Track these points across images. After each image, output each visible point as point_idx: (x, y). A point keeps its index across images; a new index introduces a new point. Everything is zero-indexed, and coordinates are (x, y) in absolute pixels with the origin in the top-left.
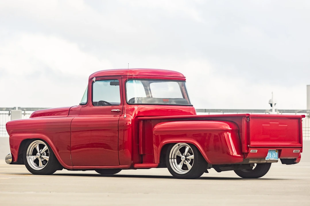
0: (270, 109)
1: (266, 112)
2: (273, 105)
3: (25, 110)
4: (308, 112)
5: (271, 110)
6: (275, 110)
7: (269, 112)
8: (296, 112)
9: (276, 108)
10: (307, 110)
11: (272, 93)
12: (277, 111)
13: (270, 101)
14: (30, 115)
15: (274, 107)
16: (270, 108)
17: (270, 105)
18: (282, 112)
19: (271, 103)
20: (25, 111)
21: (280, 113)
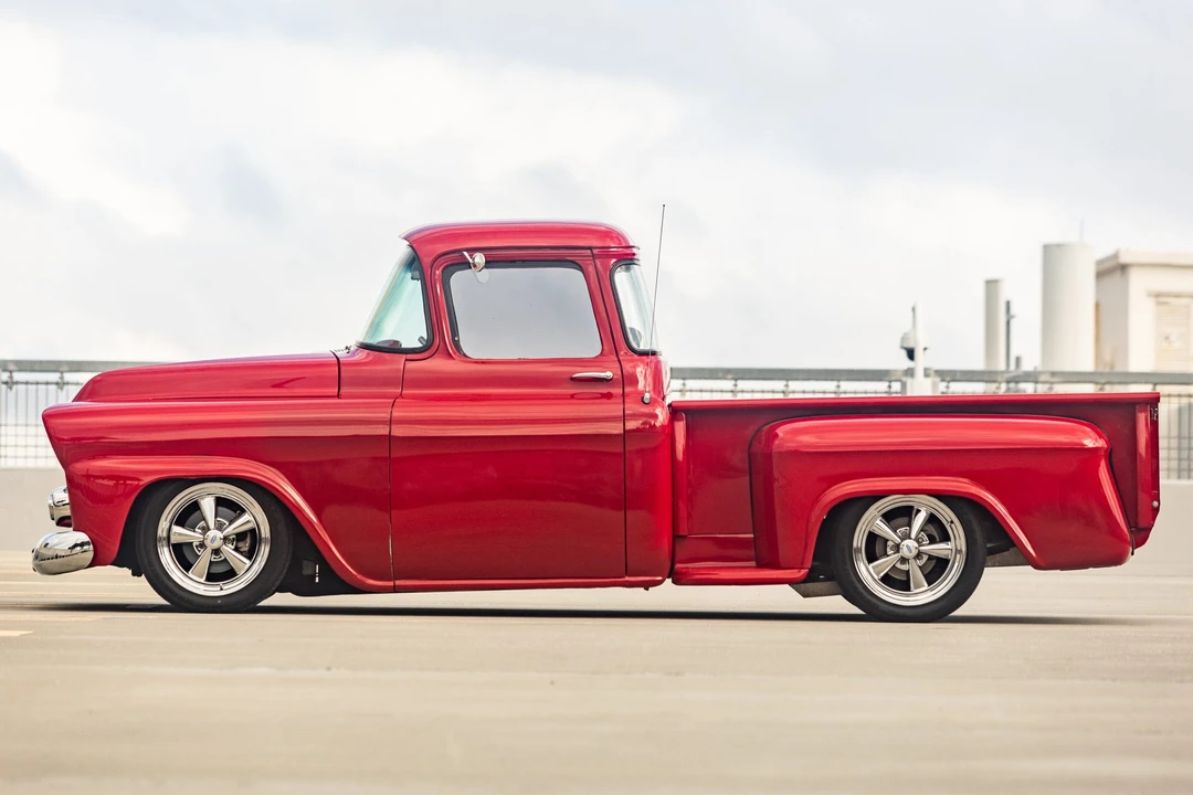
0: (905, 368)
1: (893, 378)
2: (918, 354)
3: (11, 367)
4: (1042, 378)
5: (910, 373)
6: (926, 370)
7: (904, 379)
8: (1000, 380)
9: (928, 365)
10: (1042, 373)
11: (913, 309)
12: (932, 373)
13: (903, 339)
14: (77, 390)
15: (922, 361)
16: (906, 363)
17: (904, 353)
18: (948, 379)
19: (910, 345)
20: (11, 372)
21: (943, 380)
